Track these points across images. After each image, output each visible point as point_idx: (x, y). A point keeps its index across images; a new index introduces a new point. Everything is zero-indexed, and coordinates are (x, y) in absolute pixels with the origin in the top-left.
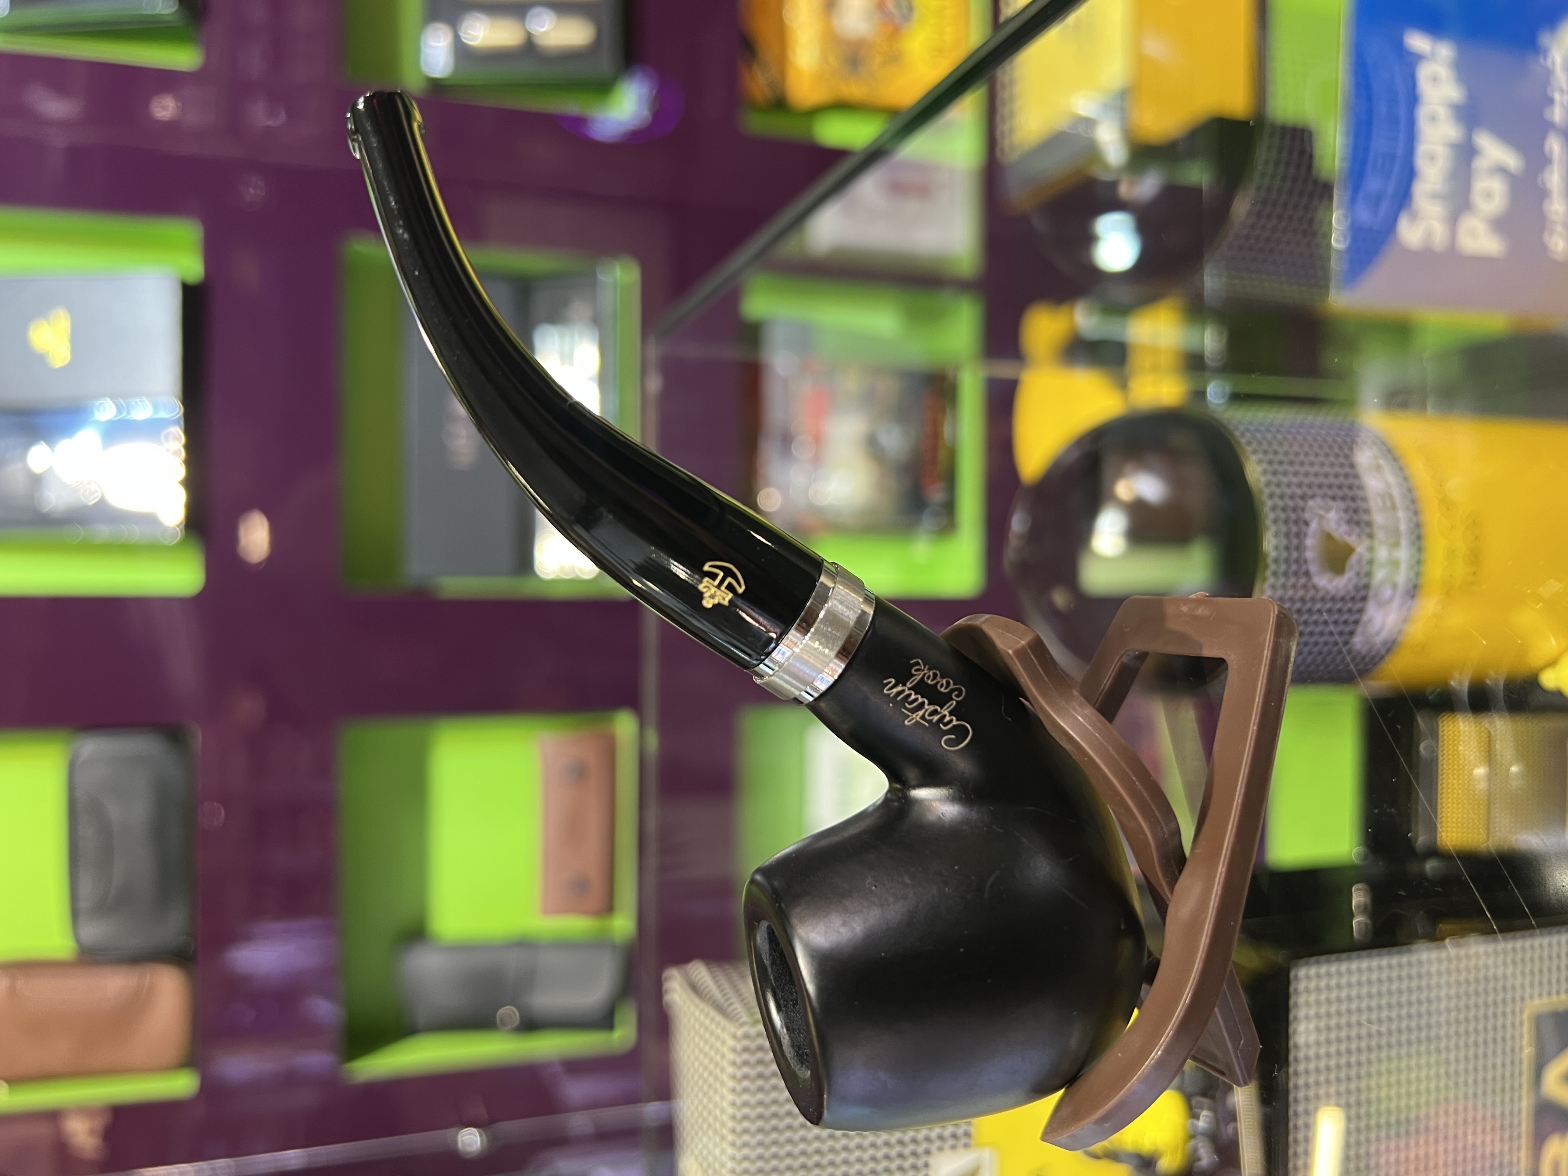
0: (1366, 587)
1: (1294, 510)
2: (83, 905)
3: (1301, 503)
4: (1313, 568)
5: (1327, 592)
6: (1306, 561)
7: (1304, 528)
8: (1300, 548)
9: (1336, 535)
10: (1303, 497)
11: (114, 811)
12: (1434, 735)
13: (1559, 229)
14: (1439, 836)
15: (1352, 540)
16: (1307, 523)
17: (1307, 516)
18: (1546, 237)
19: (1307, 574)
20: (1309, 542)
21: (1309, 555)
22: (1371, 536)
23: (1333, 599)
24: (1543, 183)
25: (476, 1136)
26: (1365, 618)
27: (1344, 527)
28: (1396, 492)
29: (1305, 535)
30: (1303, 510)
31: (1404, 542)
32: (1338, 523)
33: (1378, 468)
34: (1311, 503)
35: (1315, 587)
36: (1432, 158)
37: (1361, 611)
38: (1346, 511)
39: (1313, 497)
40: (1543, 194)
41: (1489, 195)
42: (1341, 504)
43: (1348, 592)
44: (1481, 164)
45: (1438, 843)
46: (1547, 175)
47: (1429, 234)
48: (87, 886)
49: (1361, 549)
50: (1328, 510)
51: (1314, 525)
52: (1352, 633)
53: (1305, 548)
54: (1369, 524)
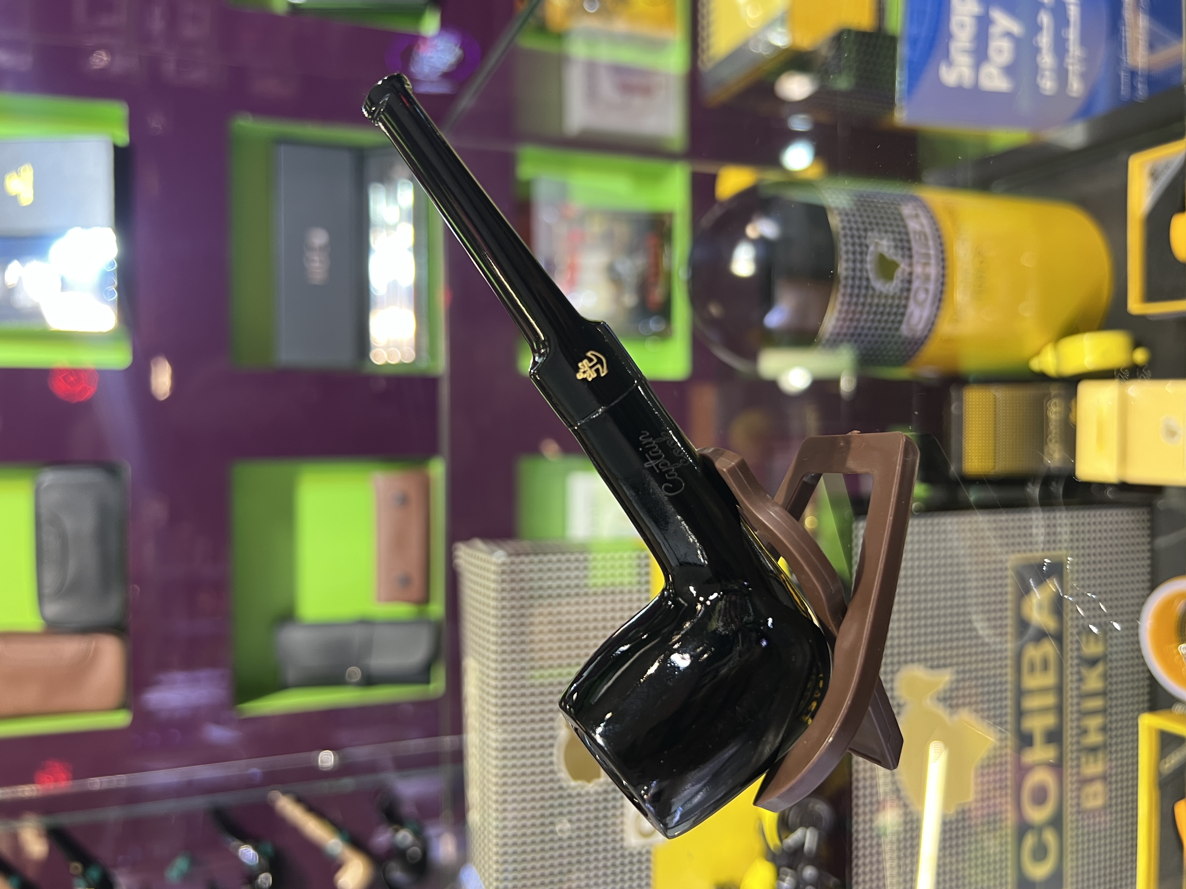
0: (909, 290)
1: (859, 237)
2: (47, 591)
3: (862, 233)
4: (871, 275)
5: (881, 293)
6: (867, 271)
7: (865, 249)
8: (862, 261)
9: (887, 255)
10: (865, 230)
11: (69, 523)
12: (960, 400)
13: (1047, 73)
14: (964, 465)
15: (897, 259)
16: (867, 247)
17: (868, 241)
18: (1038, 79)
19: (868, 279)
20: (869, 258)
21: (869, 266)
22: (911, 257)
23: (886, 297)
24: (1036, 42)
25: (331, 756)
26: (909, 311)
27: (892, 251)
28: (928, 230)
29: (866, 254)
30: (865, 238)
31: (933, 261)
32: (889, 247)
33: (917, 216)
34: (869, 234)
35: (873, 289)
36: (962, 26)
37: (905, 307)
38: (894, 240)
39: (872, 230)
40: (1037, 50)
41: (1000, 51)
42: (891, 236)
43: (895, 294)
44: (995, 30)
45: (963, 470)
46: (1039, 38)
47: (961, 76)
48: (50, 578)
49: (903, 266)
50: (882, 239)
51: (872, 248)
52: (900, 322)
53: (866, 262)
54: (910, 249)
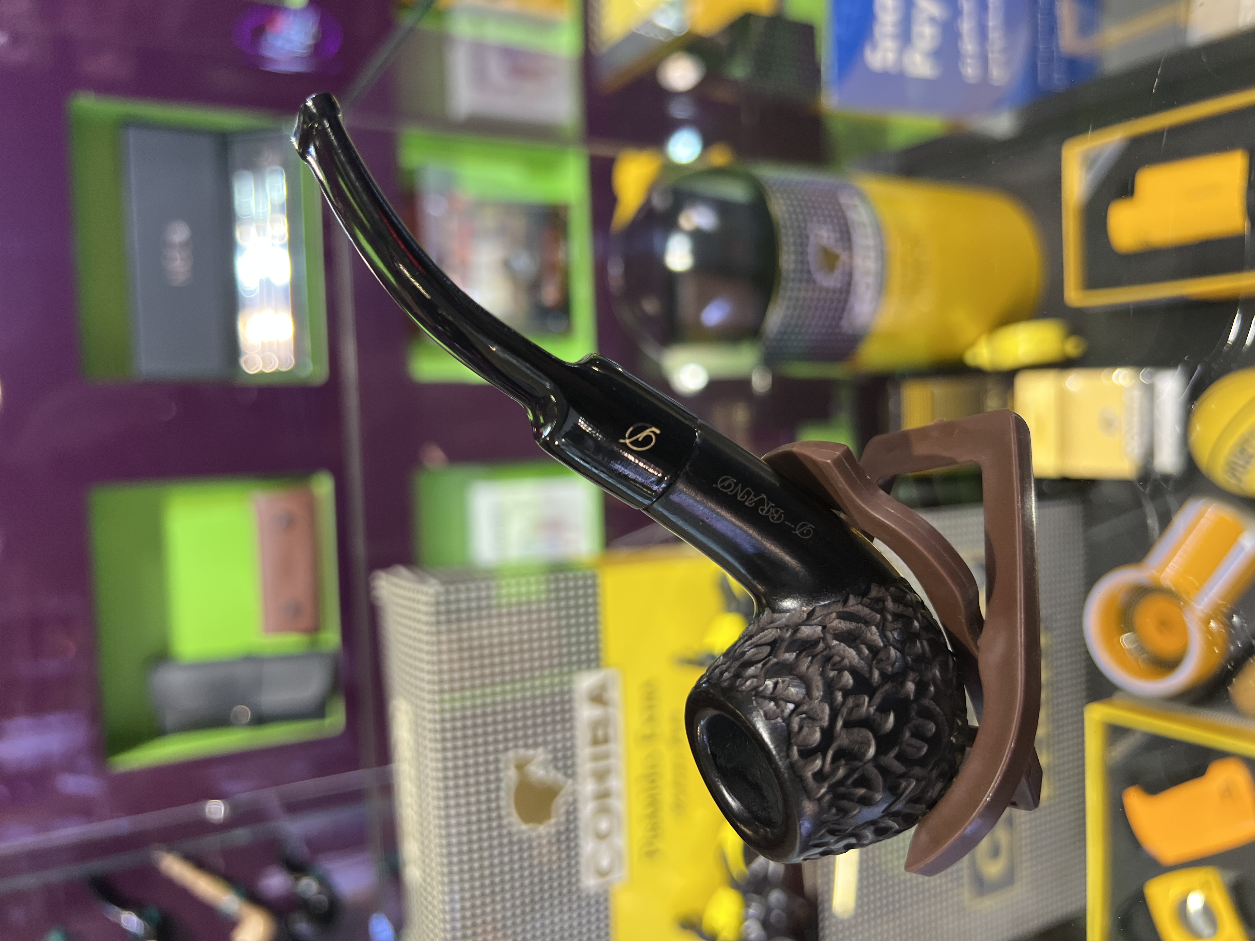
0: (849, 284)
1: (799, 228)
3: (802, 224)
4: (813, 268)
5: (822, 286)
6: (808, 263)
7: (806, 240)
8: (804, 253)
9: (827, 247)
10: (805, 221)
12: (898, 395)
15: (838, 251)
16: (807, 237)
17: (808, 232)
18: (961, 66)
19: (809, 272)
20: (810, 250)
21: (810, 259)
22: (851, 249)
23: (827, 290)
24: (958, 29)
25: (221, 806)
26: (849, 306)
27: (833, 242)
28: (868, 221)
29: (807, 245)
30: (805, 228)
31: (872, 254)
32: (829, 238)
33: (855, 206)
34: (809, 224)
35: (814, 282)
36: (886, 8)
37: (846, 301)
38: (834, 230)
39: (812, 220)
40: (958, 36)
41: (923, 36)
42: (830, 227)
44: (919, 15)
46: (960, 23)
47: (886, 60)
49: (844, 257)
50: (822, 229)
51: (812, 239)
52: (840, 318)
53: (807, 254)
54: (850, 241)
